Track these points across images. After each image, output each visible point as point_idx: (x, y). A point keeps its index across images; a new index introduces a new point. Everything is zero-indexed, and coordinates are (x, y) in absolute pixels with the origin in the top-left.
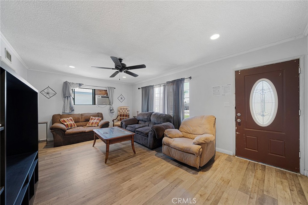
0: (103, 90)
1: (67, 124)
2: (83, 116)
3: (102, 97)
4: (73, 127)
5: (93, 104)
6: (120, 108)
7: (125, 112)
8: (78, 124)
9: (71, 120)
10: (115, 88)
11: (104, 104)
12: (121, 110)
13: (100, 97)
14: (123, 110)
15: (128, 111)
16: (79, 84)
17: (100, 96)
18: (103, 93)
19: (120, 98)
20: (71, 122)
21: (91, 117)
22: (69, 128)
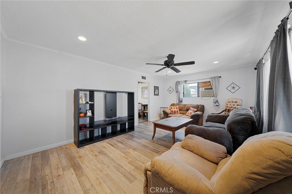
0: (208, 82)
1: (172, 111)
2: (186, 106)
3: (205, 89)
4: (176, 113)
5: (198, 97)
6: (228, 101)
7: (234, 107)
8: (181, 112)
9: (177, 108)
10: (221, 77)
11: (208, 96)
12: (229, 104)
13: (204, 90)
14: (232, 104)
15: (238, 105)
16: (185, 81)
17: (204, 88)
18: (208, 84)
19: (230, 88)
20: (176, 110)
21: (191, 108)
22: (173, 113)
